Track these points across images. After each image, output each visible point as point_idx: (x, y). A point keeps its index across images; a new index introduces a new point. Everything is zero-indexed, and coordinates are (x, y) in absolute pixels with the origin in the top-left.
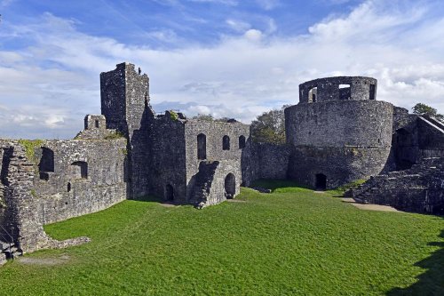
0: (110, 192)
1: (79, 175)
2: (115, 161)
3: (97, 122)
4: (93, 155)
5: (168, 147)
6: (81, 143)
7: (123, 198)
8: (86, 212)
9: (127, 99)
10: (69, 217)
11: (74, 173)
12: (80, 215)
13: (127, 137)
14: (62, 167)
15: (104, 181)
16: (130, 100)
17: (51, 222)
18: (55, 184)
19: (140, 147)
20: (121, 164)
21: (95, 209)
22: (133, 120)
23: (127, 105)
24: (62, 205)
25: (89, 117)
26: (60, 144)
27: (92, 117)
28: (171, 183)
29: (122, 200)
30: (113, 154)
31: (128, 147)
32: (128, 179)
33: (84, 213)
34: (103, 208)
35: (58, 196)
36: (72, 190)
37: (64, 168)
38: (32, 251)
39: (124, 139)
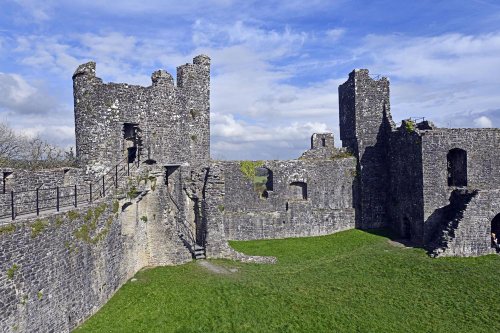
0: (333, 217)
1: (300, 196)
2: (340, 183)
3: (324, 140)
4: (314, 175)
5: (405, 168)
6: (300, 164)
7: (350, 226)
8: (305, 234)
9: (357, 112)
10: (286, 236)
11: (295, 193)
12: (298, 236)
13: (356, 155)
14: (281, 187)
15: (326, 204)
16: (361, 112)
17: (269, 238)
18: (274, 203)
19: (374, 168)
20: (349, 186)
21: (315, 233)
22: (366, 136)
23: (358, 118)
24: (280, 224)
25: (315, 136)
26: (279, 164)
27: (318, 135)
28: (408, 215)
29: (348, 228)
30: (338, 175)
31: (358, 167)
32: (357, 204)
33: (302, 235)
34: (324, 233)
35: (276, 214)
36: (289, 210)
37: (282, 187)
38: (216, 257)
39: (352, 158)
